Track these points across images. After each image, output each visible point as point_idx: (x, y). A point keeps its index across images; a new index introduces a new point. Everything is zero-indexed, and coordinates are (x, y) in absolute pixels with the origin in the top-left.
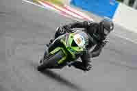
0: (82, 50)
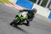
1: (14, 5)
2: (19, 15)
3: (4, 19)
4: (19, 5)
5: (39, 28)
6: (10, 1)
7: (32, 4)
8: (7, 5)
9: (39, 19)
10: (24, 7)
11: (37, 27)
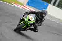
0: (33, 22)
1: (25, 7)
2: (25, 18)
3: (13, 23)
4: (31, 6)
5: (55, 34)
6: (20, 1)
7: (46, 5)
8: (16, 5)
9: (55, 23)
10: (37, 9)
11: (53, 33)
